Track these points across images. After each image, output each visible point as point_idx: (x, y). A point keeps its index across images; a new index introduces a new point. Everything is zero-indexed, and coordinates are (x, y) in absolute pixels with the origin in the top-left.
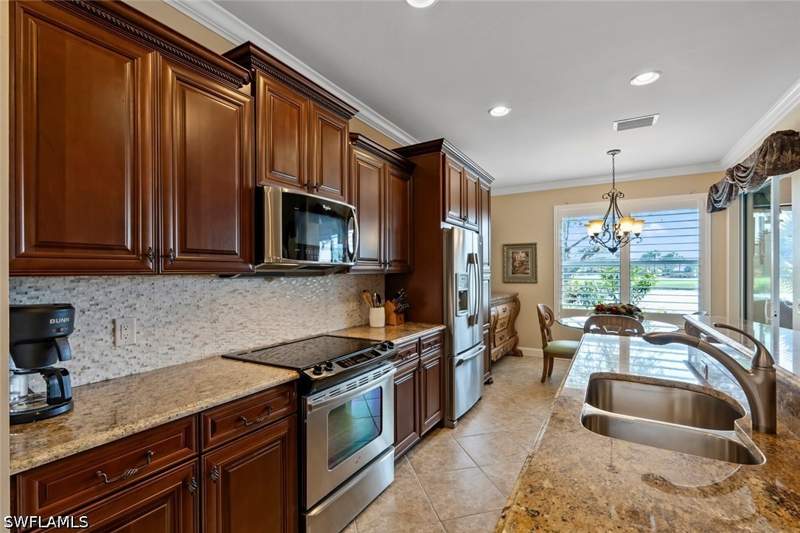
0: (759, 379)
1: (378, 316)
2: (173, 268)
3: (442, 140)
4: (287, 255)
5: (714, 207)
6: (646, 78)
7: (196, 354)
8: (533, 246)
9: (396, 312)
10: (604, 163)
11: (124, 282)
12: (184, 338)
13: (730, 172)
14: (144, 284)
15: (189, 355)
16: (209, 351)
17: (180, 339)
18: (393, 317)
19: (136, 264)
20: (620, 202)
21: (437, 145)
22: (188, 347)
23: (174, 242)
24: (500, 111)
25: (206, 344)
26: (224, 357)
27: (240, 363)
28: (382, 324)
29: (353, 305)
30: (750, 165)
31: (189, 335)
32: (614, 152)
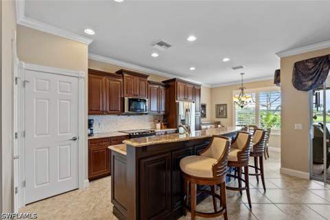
1: (158, 125)
2: (108, 114)
3: (175, 79)
4: (129, 110)
7: (113, 130)
9: (164, 125)
10: (240, 78)
11: (101, 116)
14: (104, 116)
16: (116, 130)
19: (102, 113)
23: (108, 109)
28: (159, 128)
29: (152, 123)
32: (242, 74)
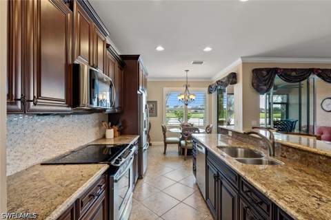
0: (271, 142)
1: (110, 133)
3: (139, 56)
5: (210, 92)
6: (208, 49)
7: (23, 166)
8: (156, 102)
9: (118, 131)
10: (184, 74)
12: (16, 156)
13: (217, 82)
15: (18, 167)
16: (31, 162)
17: (13, 157)
18: (117, 133)
20: (189, 88)
21: (137, 57)
22: (18, 162)
24: (160, 48)
25: (29, 158)
26: (42, 164)
27: (62, 166)
28: (113, 137)
30: (224, 81)
31: (20, 154)
32: (187, 71)
